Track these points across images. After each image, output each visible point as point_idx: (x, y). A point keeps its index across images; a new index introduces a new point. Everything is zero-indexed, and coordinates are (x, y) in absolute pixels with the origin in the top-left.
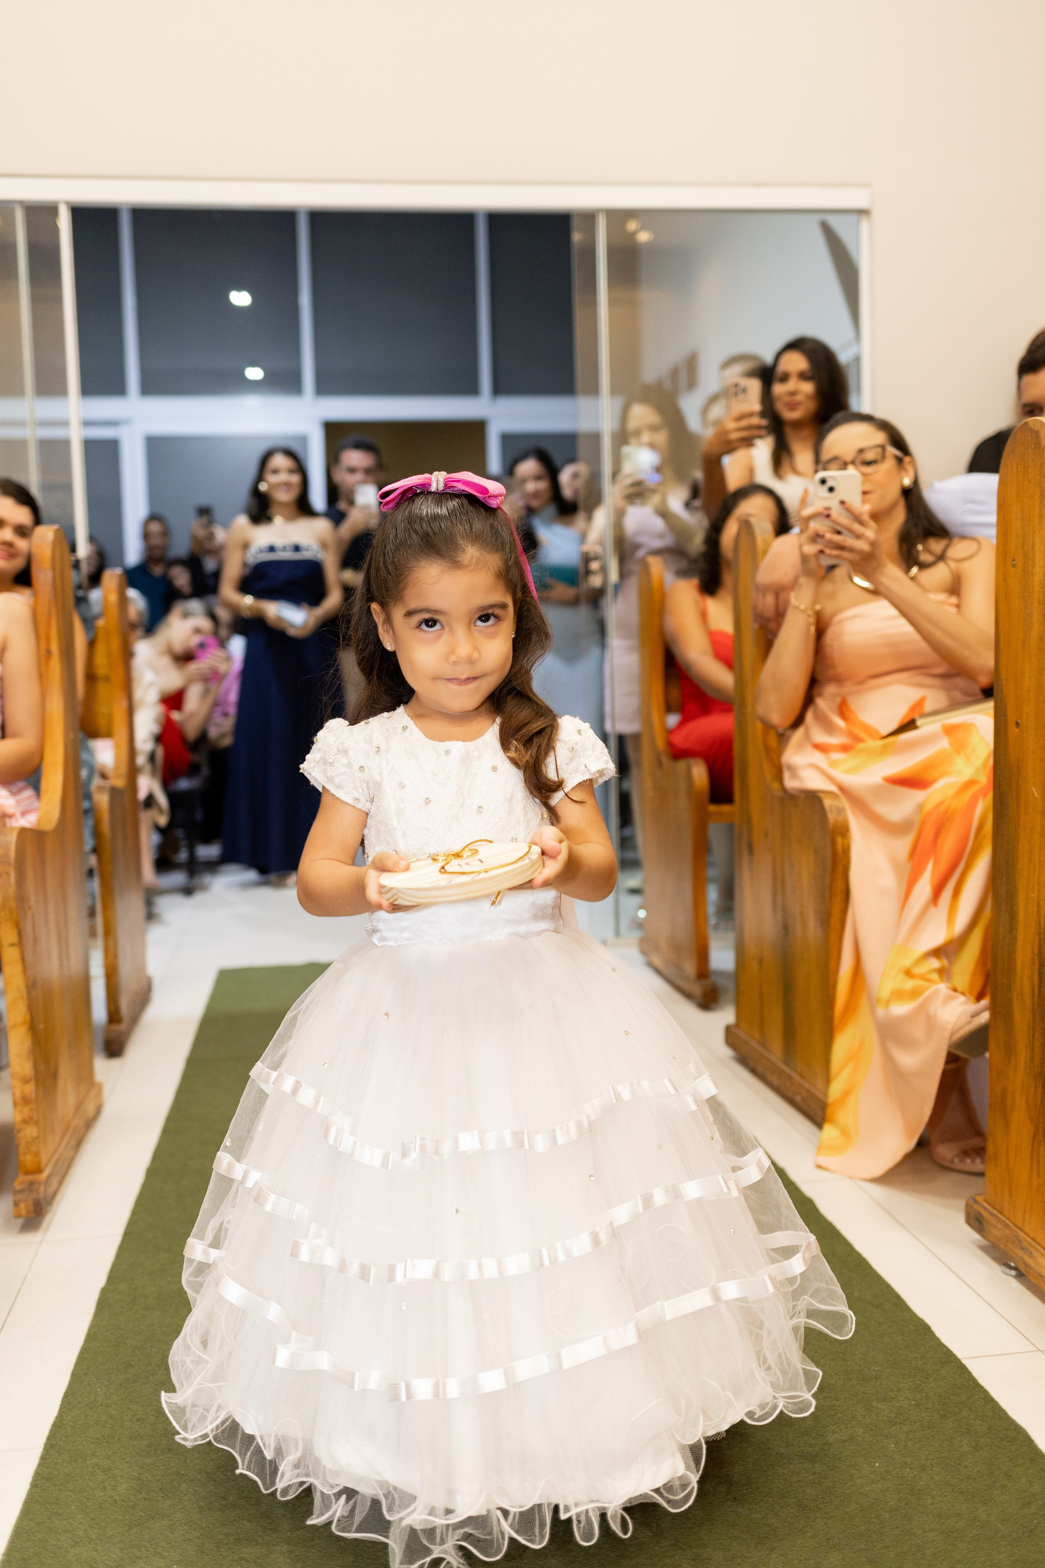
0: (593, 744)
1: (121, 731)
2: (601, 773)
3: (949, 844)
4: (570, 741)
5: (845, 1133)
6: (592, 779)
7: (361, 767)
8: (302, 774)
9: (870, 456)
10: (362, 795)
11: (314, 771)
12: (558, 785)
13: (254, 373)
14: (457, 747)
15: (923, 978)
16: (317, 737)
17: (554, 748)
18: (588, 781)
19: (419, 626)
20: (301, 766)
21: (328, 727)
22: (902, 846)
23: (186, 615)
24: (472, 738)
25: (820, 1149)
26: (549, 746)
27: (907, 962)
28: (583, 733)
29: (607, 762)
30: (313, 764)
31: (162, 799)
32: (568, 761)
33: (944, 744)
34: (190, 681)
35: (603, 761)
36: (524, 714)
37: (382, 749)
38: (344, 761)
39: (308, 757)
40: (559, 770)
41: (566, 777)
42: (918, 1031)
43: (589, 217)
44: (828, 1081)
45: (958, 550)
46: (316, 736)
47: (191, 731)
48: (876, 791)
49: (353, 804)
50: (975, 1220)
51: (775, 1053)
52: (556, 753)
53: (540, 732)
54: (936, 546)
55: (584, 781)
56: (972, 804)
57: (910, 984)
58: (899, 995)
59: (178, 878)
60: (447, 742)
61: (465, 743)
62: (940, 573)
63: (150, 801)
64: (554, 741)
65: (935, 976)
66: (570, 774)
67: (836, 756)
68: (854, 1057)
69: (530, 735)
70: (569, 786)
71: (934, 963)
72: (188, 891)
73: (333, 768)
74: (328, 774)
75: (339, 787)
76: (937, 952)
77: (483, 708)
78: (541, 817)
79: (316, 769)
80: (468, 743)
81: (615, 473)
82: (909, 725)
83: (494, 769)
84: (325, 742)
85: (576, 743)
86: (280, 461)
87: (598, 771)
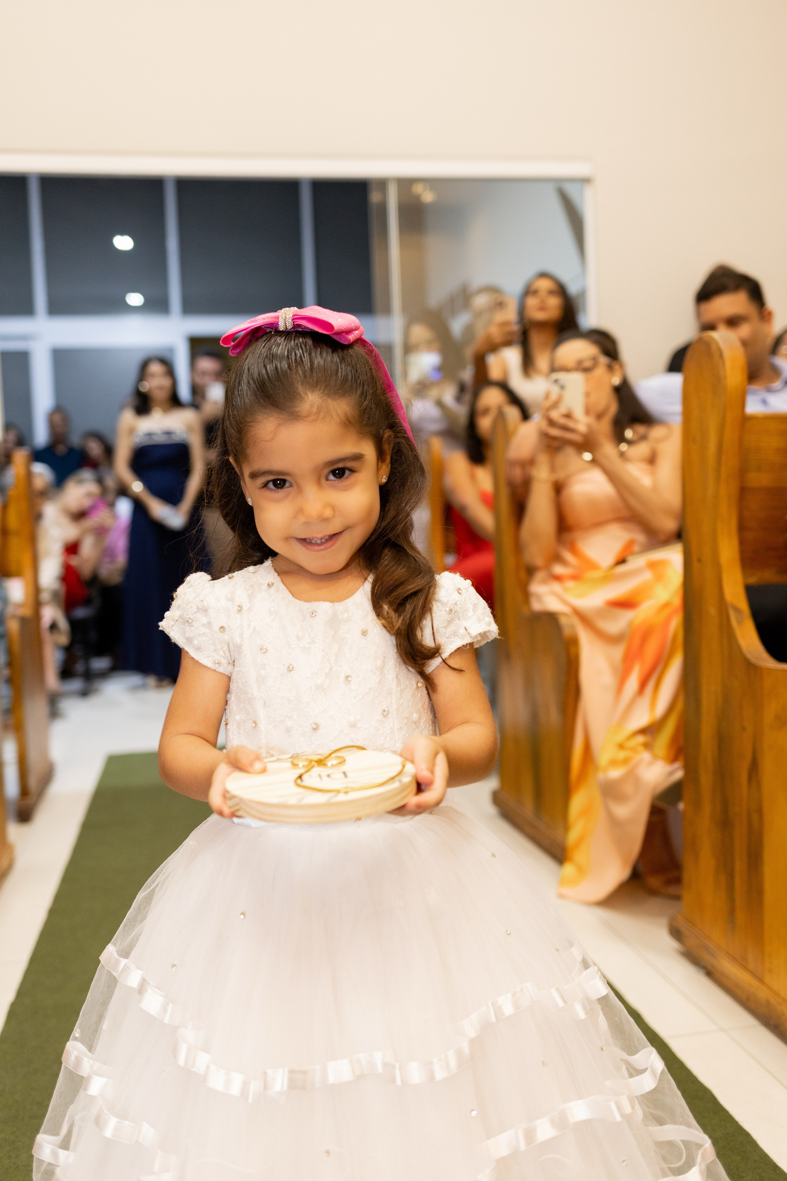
0: (475, 604)
1: (28, 572)
2: (483, 635)
3: (651, 650)
4: (448, 602)
5: (581, 870)
6: (473, 643)
7: (222, 627)
8: (162, 632)
9: (588, 364)
10: (224, 657)
11: (173, 630)
12: (435, 652)
13: (135, 299)
14: (324, 607)
15: (633, 749)
16: (177, 593)
17: (430, 610)
18: (468, 645)
19: (265, 485)
20: (160, 624)
21: (189, 582)
22: (618, 652)
23: (81, 482)
24: (341, 599)
25: (563, 882)
26: (426, 608)
27: (620, 737)
28: (463, 592)
29: (489, 624)
30: (172, 623)
31: (63, 624)
32: (446, 624)
33: (648, 576)
34: (84, 533)
35: (485, 623)
36: (400, 572)
37: (245, 608)
38: (204, 620)
39: (167, 614)
40: (436, 634)
41: (443, 642)
42: (628, 788)
43: (382, 183)
44: (566, 828)
45: (656, 432)
46: (176, 591)
47: (86, 571)
48: (601, 613)
49: (214, 668)
50: (676, 933)
51: (528, 809)
52: (433, 615)
53: (415, 594)
54: (641, 429)
55: (463, 645)
56: (668, 620)
57: (622, 755)
58: (614, 763)
59: (76, 684)
60: (313, 602)
61: (333, 604)
62: (642, 449)
63: (53, 627)
64: (430, 602)
65: (641, 748)
66: (448, 638)
67: (570, 584)
68: (586, 812)
69: (405, 596)
70: (447, 650)
71: (640, 739)
72: (85, 694)
73: (193, 628)
74: (187, 635)
75: (198, 649)
76: (643, 731)
77: (354, 565)
78: (415, 686)
79: (175, 628)
80: (336, 604)
81: (405, 374)
82: (622, 561)
83: (364, 633)
84: (184, 598)
85: (456, 604)
86: (156, 368)
87: (480, 634)
